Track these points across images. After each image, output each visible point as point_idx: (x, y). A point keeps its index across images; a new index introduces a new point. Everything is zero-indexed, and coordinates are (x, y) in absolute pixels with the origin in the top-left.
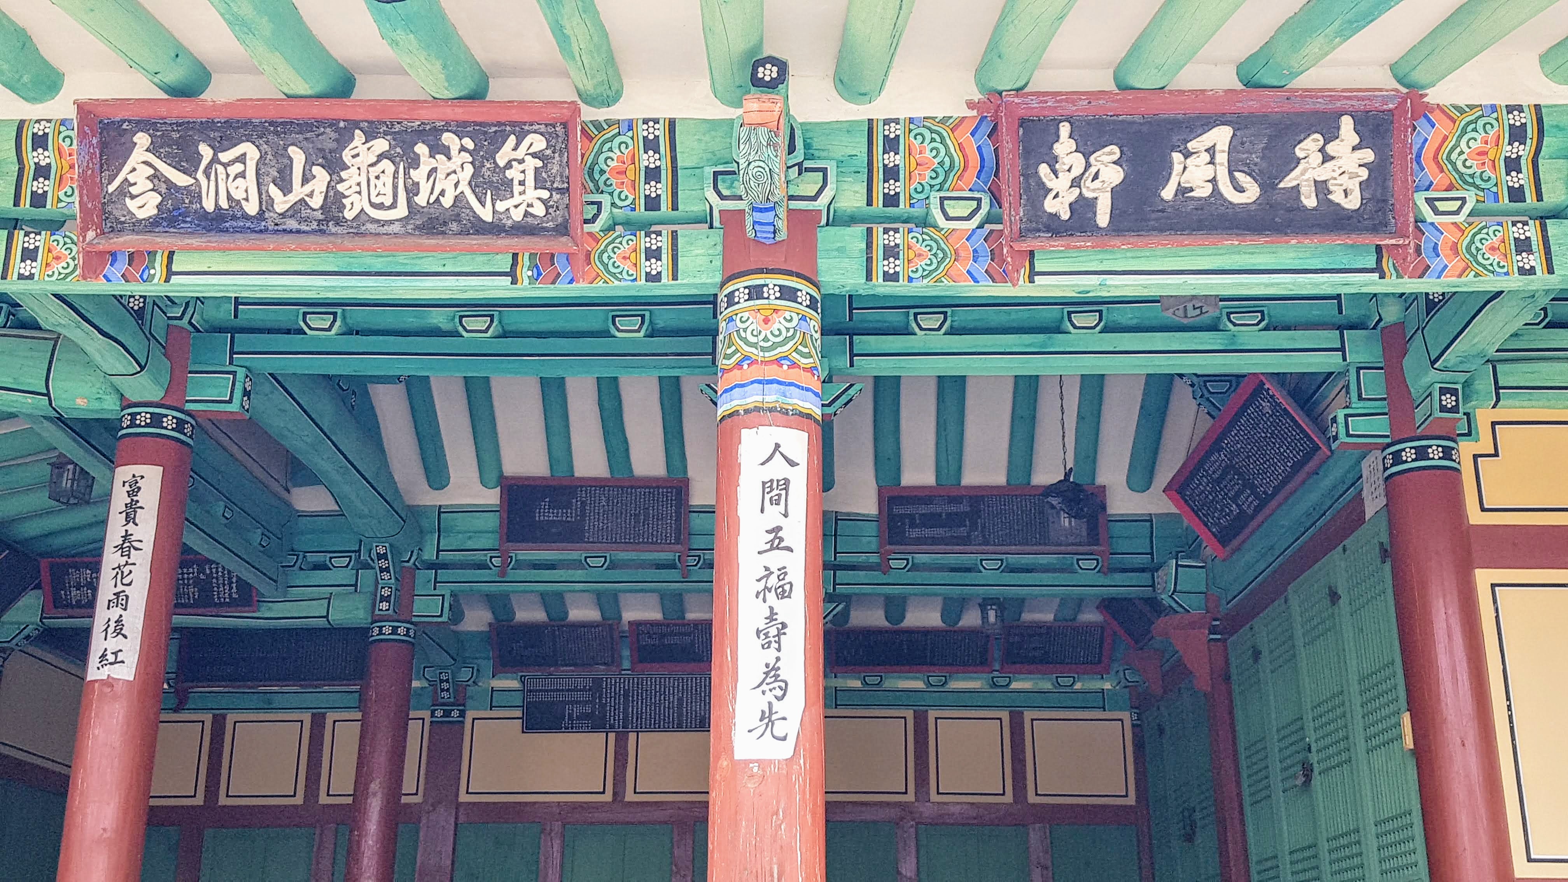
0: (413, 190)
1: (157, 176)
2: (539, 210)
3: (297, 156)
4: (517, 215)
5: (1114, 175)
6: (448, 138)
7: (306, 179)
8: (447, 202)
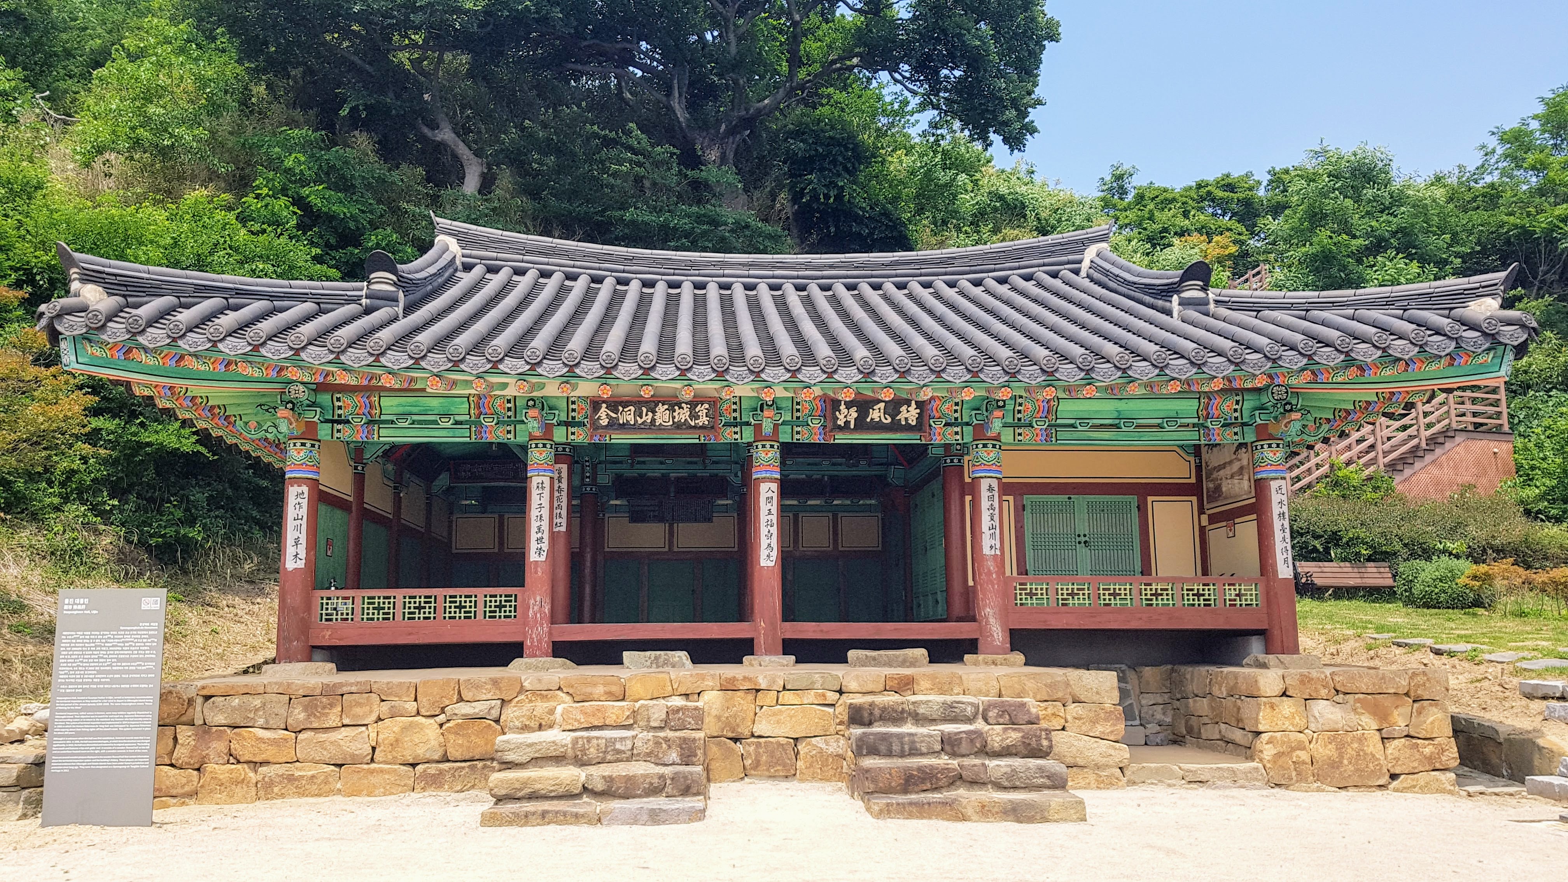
0: (674, 418)
1: (607, 415)
2: (707, 423)
3: (644, 410)
4: (701, 424)
5: (855, 415)
6: (683, 405)
7: (646, 415)
8: (683, 421)
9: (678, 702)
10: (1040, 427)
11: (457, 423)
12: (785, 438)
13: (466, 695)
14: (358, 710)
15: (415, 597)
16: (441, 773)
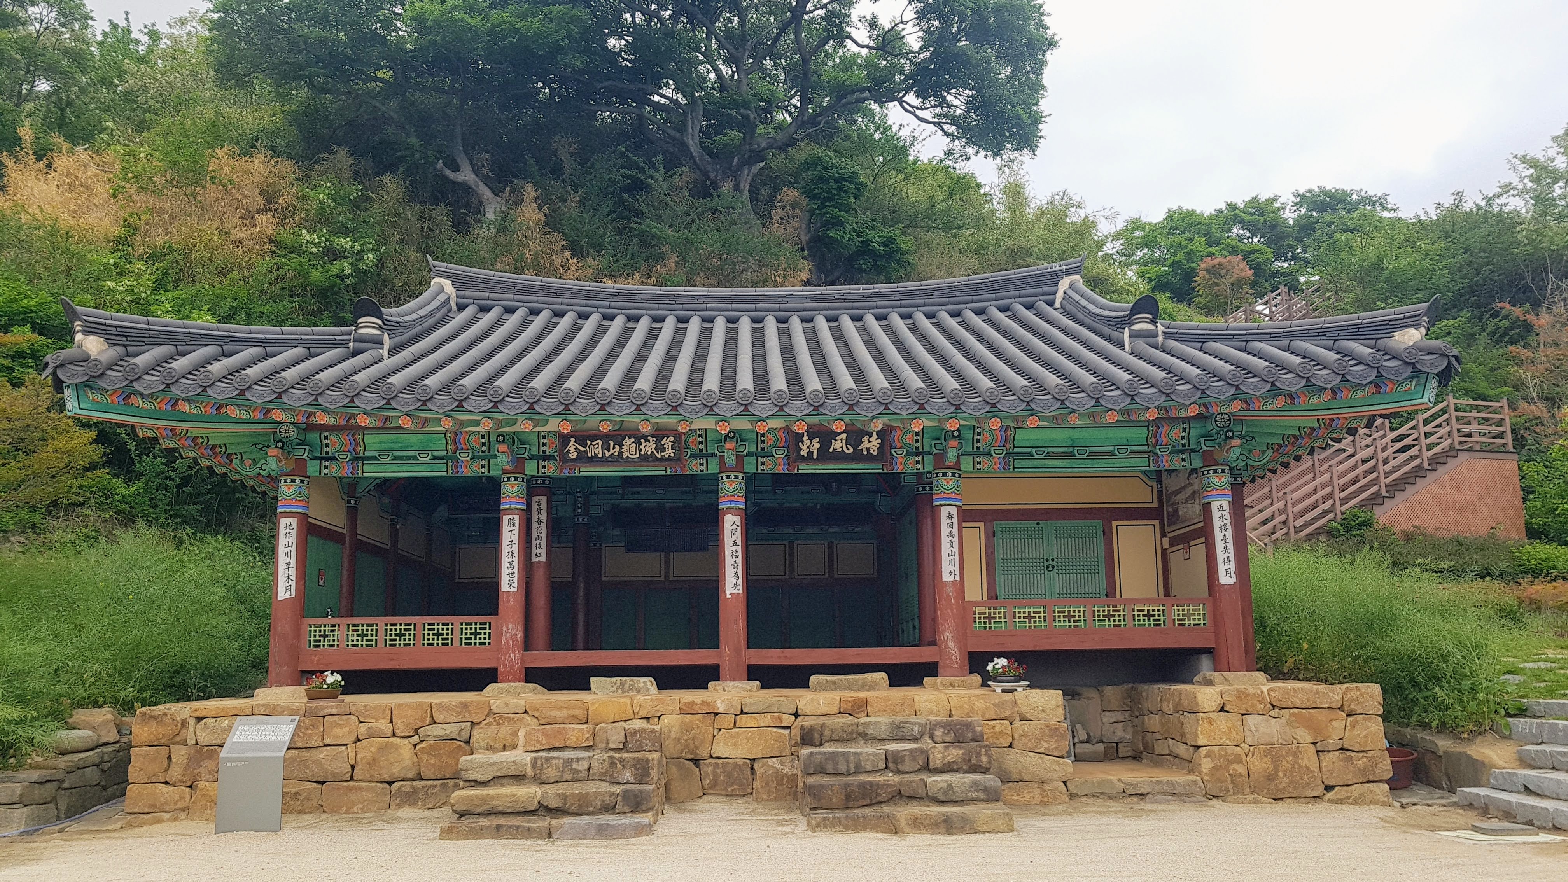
0: (640, 450)
1: (576, 448)
2: (672, 455)
3: (612, 443)
4: (667, 456)
5: (817, 446)
6: (649, 438)
7: (614, 448)
8: (649, 453)
9: (638, 724)
10: (998, 455)
11: (435, 458)
12: (750, 469)
13: (438, 717)
14: (338, 731)
15: (396, 625)
16: (415, 791)
